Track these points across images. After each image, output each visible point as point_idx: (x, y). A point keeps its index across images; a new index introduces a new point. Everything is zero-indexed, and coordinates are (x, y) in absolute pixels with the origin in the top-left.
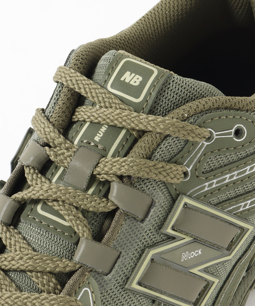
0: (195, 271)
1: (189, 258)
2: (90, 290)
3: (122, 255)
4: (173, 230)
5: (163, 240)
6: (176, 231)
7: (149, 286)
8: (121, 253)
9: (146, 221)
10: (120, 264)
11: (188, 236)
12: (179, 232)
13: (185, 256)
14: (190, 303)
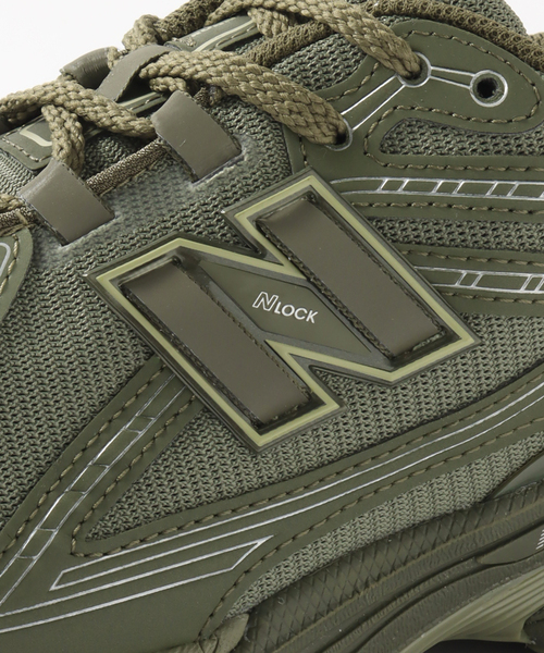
0: (285, 350)
1: (276, 311)
2: (12, 250)
3: (114, 221)
4: (257, 227)
6: (264, 234)
10: (102, 234)
11: (287, 257)
12: (268, 239)
13: (266, 302)
14: (242, 410)
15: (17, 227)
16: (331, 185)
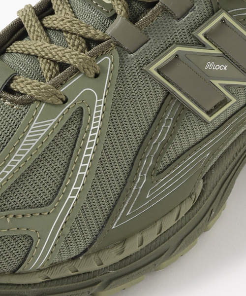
0: (216, 83)
1: (214, 69)
3: (149, 41)
4: (205, 37)
5: (193, 44)
6: (208, 39)
7: (167, 77)
8: (150, 39)
9: (181, 21)
10: (146, 48)
11: (217, 47)
12: (210, 41)
13: (210, 66)
14: (203, 109)
15: (111, 48)
16: (229, 13)
